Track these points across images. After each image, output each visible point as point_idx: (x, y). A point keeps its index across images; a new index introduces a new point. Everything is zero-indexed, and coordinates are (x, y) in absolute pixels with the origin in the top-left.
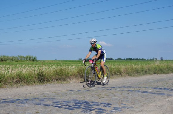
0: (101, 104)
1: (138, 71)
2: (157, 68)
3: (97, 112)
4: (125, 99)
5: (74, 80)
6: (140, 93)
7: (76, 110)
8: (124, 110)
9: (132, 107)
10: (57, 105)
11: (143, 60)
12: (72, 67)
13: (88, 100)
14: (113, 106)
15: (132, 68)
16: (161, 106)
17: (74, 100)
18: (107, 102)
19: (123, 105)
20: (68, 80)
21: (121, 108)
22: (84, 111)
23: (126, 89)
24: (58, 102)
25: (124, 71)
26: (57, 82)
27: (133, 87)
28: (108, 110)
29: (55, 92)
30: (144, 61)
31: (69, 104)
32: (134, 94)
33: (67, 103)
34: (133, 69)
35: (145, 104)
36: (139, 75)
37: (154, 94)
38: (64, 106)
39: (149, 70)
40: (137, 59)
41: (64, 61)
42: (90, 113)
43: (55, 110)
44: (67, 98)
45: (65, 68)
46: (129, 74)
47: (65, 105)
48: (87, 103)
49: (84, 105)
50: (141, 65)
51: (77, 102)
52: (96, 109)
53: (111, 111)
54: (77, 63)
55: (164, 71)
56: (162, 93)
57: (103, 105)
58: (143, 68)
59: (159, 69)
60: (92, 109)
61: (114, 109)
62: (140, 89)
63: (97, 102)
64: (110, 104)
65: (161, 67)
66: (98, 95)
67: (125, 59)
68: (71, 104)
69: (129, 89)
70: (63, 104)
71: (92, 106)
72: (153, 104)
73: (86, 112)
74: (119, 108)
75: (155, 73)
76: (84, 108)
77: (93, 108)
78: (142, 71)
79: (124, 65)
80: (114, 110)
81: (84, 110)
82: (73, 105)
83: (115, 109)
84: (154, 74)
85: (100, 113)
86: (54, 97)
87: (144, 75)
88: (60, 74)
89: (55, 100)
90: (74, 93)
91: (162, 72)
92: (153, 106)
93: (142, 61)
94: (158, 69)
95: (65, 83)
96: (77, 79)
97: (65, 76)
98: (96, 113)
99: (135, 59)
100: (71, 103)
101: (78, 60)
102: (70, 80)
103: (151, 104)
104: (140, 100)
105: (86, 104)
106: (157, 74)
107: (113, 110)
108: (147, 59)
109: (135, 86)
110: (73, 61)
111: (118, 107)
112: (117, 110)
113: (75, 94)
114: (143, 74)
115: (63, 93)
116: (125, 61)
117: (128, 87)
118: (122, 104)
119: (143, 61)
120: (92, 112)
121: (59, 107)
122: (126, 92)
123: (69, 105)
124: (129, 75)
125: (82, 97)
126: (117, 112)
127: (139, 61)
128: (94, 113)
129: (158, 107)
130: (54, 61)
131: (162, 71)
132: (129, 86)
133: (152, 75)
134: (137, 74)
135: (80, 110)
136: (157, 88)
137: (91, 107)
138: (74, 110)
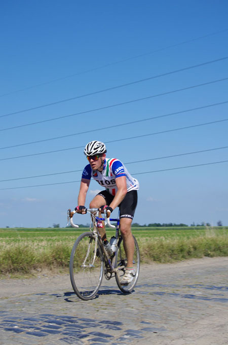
0: (101, 322)
1: (173, 251)
2: (211, 244)
3: (93, 340)
4: (148, 311)
5: (46, 271)
6: (178, 299)
7: (50, 336)
8: (148, 336)
9: (163, 329)
10: (11, 327)
11: (182, 227)
12: (40, 244)
13: (72, 316)
14: (125, 327)
15: (162, 245)
16: (222, 326)
17: (46, 315)
18: (112, 319)
19: (145, 326)
20: (33, 271)
21: (140, 332)
22: (67, 339)
23: (150, 290)
24: (12, 321)
25: (146, 252)
26: (10, 275)
27: (164, 286)
28: (115, 336)
29: (6, 298)
30: (185, 229)
31: (36, 324)
32: (166, 301)
33: (32, 322)
34: (163, 248)
35: (189, 322)
36: (176, 259)
37: (207, 300)
38: (26, 329)
39: (195, 248)
40: (171, 225)
41: (24, 230)
42: (79, 342)
43: (7, 338)
44: (31, 311)
45: (27, 246)
46: (157, 259)
47: (27, 327)
48: (72, 322)
49: (65, 326)
50: (178, 238)
51: (53, 319)
52: (91, 333)
53: (122, 339)
54: (51, 234)
55: (225, 250)
56: (223, 297)
57: (104, 325)
58: (182, 245)
59: (215, 246)
60: (84, 333)
61: (126, 333)
62: (177, 289)
63: (93, 319)
64: (119, 323)
65: (218, 242)
66: (94, 304)
67: (147, 225)
68: (41, 324)
69: (157, 289)
70: (23, 325)
71: (83, 328)
72: (205, 322)
73: (71, 341)
74: (137, 332)
75: (208, 255)
76: (65, 332)
77: (84, 331)
78: (182, 250)
79: (144, 239)
80: (126, 335)
81: (66, 336)
82: (44, 326)
83: (129, 332)
84: (204, 257)
85: (100, 343)
86: (5, 308)
87: (186, 259)
88: (16, 259)
89: (6, 315)
90: (46, 300)
91: (222, 254)
92: (205, 326)
93: (180, 229)
94: (213, 246)
95: (26, 277)
96: (51, 269)
97: (28, 263)
98: (91, 343)
99: (166, 225)
100: (40, 322)
101: (53, 227)
102: (36, 272)
103: (201, 322)
104: (178, 314)
105: (70, 323)
106: (212, 256)
107: (126, 337)
108: (189, 226)
109: (167, 283)
110: (42, 230)
111: (136, 328)
112: (132, 335)
113: (46, 302)
114: (183, 257)
115: (23, 300)
116: (146, 229)
117: (153, 286)
118: (143, 322)
119: (182, 229)
120: (83, 340)
121: (16, 332)
122: (151, 297)
123: (36, 326)
124: (154, 260)
125: (60, 308)
126: (133, 339)
127: (173, 229)
128: (87, 342)
129: (217, 329)
130: (5, 230)
131: (221, 252)
132: (156, 283)
133: (201, 259)
134: (171, 257)
135: (58, 337)
136: (212, 288)
137: (81, 330)
138: (46, 337)
